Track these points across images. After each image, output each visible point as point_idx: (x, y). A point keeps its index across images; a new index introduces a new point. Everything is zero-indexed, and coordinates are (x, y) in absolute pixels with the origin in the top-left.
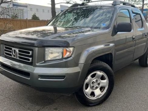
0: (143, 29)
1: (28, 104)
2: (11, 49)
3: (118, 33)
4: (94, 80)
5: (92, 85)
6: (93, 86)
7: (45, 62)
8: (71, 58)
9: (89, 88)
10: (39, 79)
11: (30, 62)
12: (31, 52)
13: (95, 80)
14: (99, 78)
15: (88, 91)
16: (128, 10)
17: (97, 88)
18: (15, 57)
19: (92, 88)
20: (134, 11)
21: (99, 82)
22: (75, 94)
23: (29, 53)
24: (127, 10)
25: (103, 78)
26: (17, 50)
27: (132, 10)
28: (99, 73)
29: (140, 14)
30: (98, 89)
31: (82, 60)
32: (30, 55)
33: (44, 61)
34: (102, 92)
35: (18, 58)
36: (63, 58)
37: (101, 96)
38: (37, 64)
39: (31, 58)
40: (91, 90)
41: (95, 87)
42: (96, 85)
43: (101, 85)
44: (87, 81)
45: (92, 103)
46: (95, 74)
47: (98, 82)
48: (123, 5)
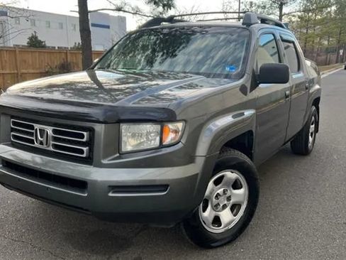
0: (301, 75)
1: (71, 251)
2: (32, 128)
3: (261, 85)
4: (220, 191)
5: (215, 202)
6: (218, 204)
8: (180, 145)
9: (209, 207)
10: (111, 194)
11: (84, 155)
12: (85, 133)
13: (222, 189)
14: (228, 186)
15: (208, 214)
16: (274, 35)
17: (225, 207)
18: (44, 147)
19: (216, 207)
20: (285, 37)
21: (228, 193)
22: (182, 224)
23: (82, 136)
24: (272, 35)
25: (236, 185)
26: (49, 130)
27: (280, 33)
28: (230, 175)
29: (293, 43)
30: (228, 210)
31: (202, 149)
32: (84, 140)
33: (118, 155)
34: (235, 216)
35: (51, 149)
37: (232, 225)
39: (87, 148)
40: (214, 213)
41: (221, 205)
42: (223, 201)
43: (232, 201)
45: (217, 241)
46: (222, 177)
47: (227, 195)
48: (262, 23)
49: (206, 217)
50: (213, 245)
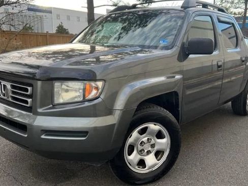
0: (238, 50)
3: (191, 56)
4: (145, 139)
5: (140, 148)
6: (143, 150)
7: (54, 106)
8: (99, 100)
9: (135, 152)
10: (43, 137)
11: (28, 105)
12: (29, 88)
13: (146, 138)
14: (153, 136)
15: (134, 158)
16: (210, 17)
17: (149, 152)
18: (5, 98)
19: (141, 152)
20: (222, 19)
21: (153, 142)
23: (27, 90)
25: (160, 135)
27: (217, 16)
28: (154, 127)
29: (233, 24)
30: (152, 156)
32: (28, 93)
33: (52, 106)
34: (158, 160)
35: (10, 99)
36: (84, 101)
37: (156, 167)
38: (40, 110)
39: (31, 99)
40: (139, 157)
41: (146, 151)
42: (147, 147)
43: (156, 148)
44: (130, 140)
45: (140, 180)
46: (146, 128)
47: (151, 143)
49: (131, 160)
50: (137, 182)
